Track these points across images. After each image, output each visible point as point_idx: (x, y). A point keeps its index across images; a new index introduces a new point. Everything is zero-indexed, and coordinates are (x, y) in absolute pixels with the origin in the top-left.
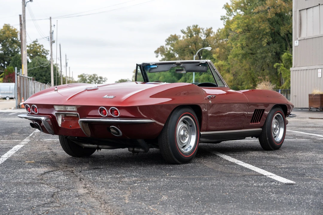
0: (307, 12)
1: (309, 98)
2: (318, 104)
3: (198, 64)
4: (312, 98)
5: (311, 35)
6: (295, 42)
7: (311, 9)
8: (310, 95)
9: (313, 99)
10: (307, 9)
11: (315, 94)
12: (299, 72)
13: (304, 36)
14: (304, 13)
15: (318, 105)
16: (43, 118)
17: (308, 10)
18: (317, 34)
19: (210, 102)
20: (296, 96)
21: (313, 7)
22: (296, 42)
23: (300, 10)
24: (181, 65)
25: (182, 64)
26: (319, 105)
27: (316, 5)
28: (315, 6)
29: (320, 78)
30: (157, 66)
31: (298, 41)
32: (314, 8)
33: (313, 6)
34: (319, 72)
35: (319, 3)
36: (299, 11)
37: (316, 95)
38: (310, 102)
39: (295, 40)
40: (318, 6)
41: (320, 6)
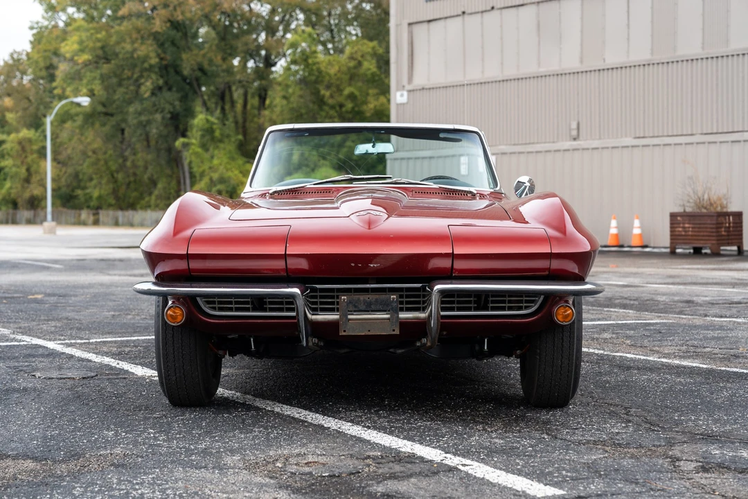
0: (429, 30)
5: (438, 79)
6: (398, 94)
7: (441, 23)
10: (429, 21)
12: (411, 162)
13: (419, 81)
14: (420, 31)
17: (432, 24)
18: (457, 78)
21: (446, 18)
22: (402, 95)
23: (411, 21)
27: (456, 14)
28: (452, 14)
31: (405, 93)
32: (448, 20)
33: (445, 16)
35: (463, 10)
36: (410, 24)
39: (398, 90)
40: (459, 15)
41: (466, 16)
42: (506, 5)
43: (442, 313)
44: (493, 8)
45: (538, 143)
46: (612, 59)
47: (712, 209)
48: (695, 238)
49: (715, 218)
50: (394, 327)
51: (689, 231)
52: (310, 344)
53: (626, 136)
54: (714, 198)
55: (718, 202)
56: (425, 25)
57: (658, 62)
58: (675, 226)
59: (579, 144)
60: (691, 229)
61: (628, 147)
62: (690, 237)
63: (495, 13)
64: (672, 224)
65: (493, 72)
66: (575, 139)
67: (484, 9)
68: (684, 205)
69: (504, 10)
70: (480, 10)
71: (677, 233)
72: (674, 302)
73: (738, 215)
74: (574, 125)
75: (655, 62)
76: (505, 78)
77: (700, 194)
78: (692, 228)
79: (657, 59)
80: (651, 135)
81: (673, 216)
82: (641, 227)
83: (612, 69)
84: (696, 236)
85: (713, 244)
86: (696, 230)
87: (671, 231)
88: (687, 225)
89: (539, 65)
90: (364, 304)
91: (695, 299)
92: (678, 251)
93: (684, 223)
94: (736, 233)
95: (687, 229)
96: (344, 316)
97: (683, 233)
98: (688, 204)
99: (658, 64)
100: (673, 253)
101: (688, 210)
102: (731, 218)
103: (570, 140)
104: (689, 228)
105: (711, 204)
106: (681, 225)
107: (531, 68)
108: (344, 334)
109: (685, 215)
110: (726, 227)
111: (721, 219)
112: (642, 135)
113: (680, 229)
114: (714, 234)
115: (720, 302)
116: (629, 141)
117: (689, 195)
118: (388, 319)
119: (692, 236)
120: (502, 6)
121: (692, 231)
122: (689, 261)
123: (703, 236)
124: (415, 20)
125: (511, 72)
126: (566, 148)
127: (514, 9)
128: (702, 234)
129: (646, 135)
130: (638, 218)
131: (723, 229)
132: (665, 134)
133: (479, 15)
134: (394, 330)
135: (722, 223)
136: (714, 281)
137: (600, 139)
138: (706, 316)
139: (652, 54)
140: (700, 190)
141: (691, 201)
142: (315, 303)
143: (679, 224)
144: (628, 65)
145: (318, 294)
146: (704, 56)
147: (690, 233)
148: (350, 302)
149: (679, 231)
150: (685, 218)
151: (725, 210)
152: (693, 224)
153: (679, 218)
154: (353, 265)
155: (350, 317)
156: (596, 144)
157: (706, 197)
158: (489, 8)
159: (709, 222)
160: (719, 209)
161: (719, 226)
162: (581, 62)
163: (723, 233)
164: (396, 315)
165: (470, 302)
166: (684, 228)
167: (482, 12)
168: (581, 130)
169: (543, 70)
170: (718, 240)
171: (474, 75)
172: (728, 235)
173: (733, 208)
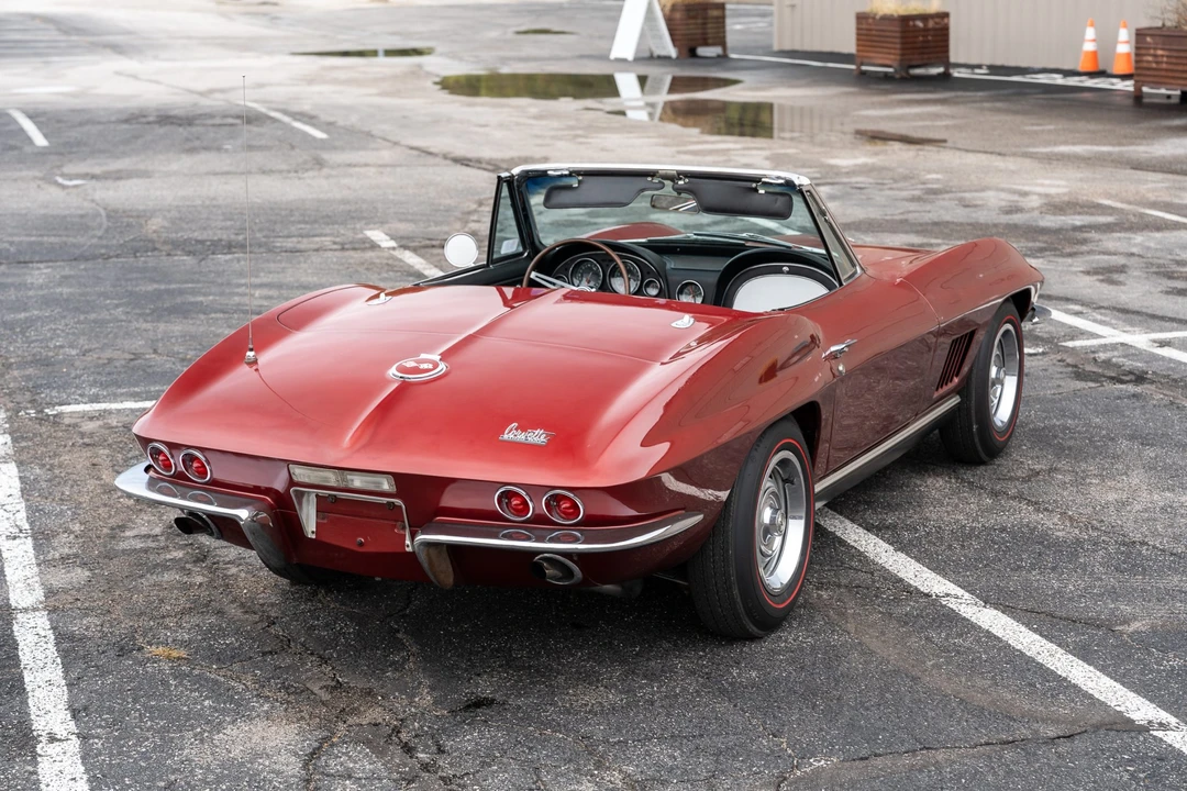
1: (858, 29)
2: (893, 51)
3: (754, 185)
4: (867, 30)
8: (862, 18)
9: (874, 32)
11: (881, 13)
15: (892, 57)
16: (243, 514)
19: (841, 368)
20: (793, 6)
24: (681, 182)
25: (681, 179)
26: (894, 54)
30: (580, 182)
37: (887, 19)
38: (861, 43)
48: (1170, 74)
51: (1162, 62)
58: (1143, 52)
60: (1165, 59)
62: (1163, 73)
64: (1137, 47)
71: (1145, 65)
78: (1167, 57)
81: (1142, 34)
84: (1172, 71)
86: (1174, 60)
87: (1136, 62)
88: (1160, 52)
93: (1155, 49)
95: (1160, 59)
97: (1154, 65)
101: (1168, 24)
104: (1162, 56)
106: (1152, 52)
109: (1160, 34)
113: (1150, 58)
119: (1166, 70)
121: (1166, 63)
123: (1183, 71)
128: (1180, 68)
143: (1150, 48)
147: (1164, 66)
149: (1148, 62)
150: (1158, 39)
152: (1169, 50)
153: (1149, 39)
166: (1155, 56)
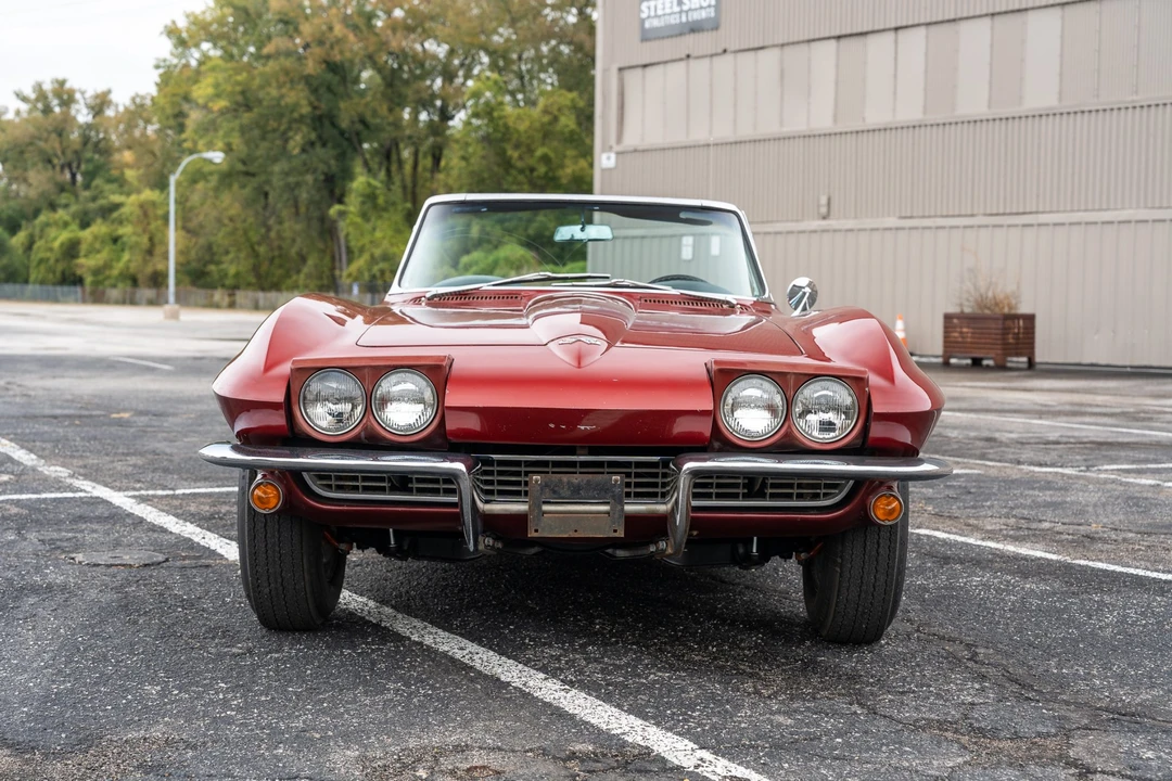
0: (644, 77)
5: (655, 138)
6: (604, 156)
7: (660, 68)
10: (645, 66)
13: (631, 139)
14: (633, 78)
17: (648, 70)
18: (680, 138)
21: (666, 62)
22: (609, 158)
23: (622, 65)
27: (678, 57)
28: (674, 58)
29: (689, 261)
31: (613, 156)
32: (670, 65)
33: (665, 59)
34: (687, 245)
35: (687, 52)
36: (621, 69)
39: (603, 151)
40: (681, 60)
41: (691, 61)
42: (743, 47)
43: (695, 503)
44: (725, 51)
45: (778, 221)
46: (875, 117)
47: (997, 310)
48: (974, 346)
49: (1000, 322)
50: (615, 527)
51: (967, 337)
52: (481, 547)
53: (889, 216)
54: (1001, 296)
55: (1006, 302)
56: (639, 71)
57: (932, 122)
58: (951, 330)
59: (831, 223)
60: (970, 335)
61: (891, 229)
62: (968, 345)
63: (729, 58)
64: (946, 327)
65: (723, 132)
66: (824, 218)
67: (714, 52)
68: (961, 305)
69: (740, 55)
70: (709, 52)
71: (952, 339)
72: (969, 439)
73: (1030, 319)
74: (824, 201)
75: (928, 123)
76: (739, 139)
77: (983, 290)
78: (972, 333)
79: (931, 118)
80: (921, 214)
81: (948, 318)
82: (906, 330)
83: (874, 131)
84: (976, 343)
85: (997, 354)
86: (977, 336)
87: (945, 337)
88: (965, 330)
89: (782, 124)
90: (569, 488)
91: (997, 435)
92: (953, 361)
93: (961, 327)
94: (1027, 341)
95: (965, 335)
96: (536, 506)
97: (960, 340)
98: (966, 303)
99: (932, 125)
100: (946, 365)
101: (967, 310)
102: (1021, 322)
103: (818, 219)
104: (968, 333)
105: (997, 304)
106: (958, 330)
107: (770, 128)
108: (536, 535)
109: (962, 317)
110: (1014, 334)
111: (1009, 323)
112: (909, 215)
113: (957, 335)
114: (999, 342)
115: (1032, 441)
116: (892, 222)
117: (968, 292)
118: (608, 513)
119: (971, 343)
120: (737, 48)
121: (971, 338)
122: (969, 375)
123: (985, 343)
124: (627, 65)
125: (746, 132)
126: (813, 228)
127: (752, 54)
128: (983, 341)
129: (915, 214)
130: (901, 318)
131: (1010, 336)
132: (939, 213)
133: (707, 60)
134: (615, 531)
135: (1010, 328)
136: (1012, 407)
137: (856, 217)
138: (1019, 463)
139: (925, 113)
140: (982, 284)
141: (971, 299)
142: (491, 483)
143: (956, 327)
144: (894, 126)
145: (496, 468)
146: (990, 117)
147: (969, 340)
148: (546, 485)
149: (955, 337)
150: (963, 321)
151: (1013, 312)
152: (973, 328)
153: (955, 321)
154: (552, 426)
155: (546, 508)
156: (850, 224)
157: (990, 294)
158: (720, 50)
159: (994, 326)
160: (1006, 310)
161: (1006, 331)
162: (835, 120)
163: (1011, 341)
164: (619, 507)
165: (736, 486)
166: (961, 333)
167: (712, 56)
168: (832, 205)
169: (787, 130)
170: (1004, 349)
171: (700, 135)
172: (1017, 344)
173: (1024, 309)
